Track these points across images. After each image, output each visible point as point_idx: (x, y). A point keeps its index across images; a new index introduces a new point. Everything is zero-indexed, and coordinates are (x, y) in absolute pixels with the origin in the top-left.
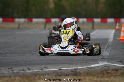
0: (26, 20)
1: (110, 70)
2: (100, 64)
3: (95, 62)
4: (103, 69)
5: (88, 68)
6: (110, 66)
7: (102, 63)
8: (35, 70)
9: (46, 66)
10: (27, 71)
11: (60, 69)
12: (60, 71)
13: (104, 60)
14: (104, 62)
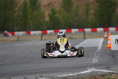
0: (25, 32)
2: (89, 71)
3: (85, 69)
4: (91, 75)
5: (78, 75)
6: (97, 72)
7: (91, 69)
13: (93, 66)
14: (93, 69)
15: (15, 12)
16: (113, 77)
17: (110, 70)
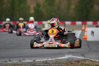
0: (12, 22)
1: (73, 61)
2: (66, 57)
3: (63, 55)
4: (68, 60)
5: (56, 60)
6: (73, 58)
8: (14, 62)
9: (24, 58)
10: (9, 62)
11: (34, 61)
12: (34, 62)
13: (70, 53)
14: (69, 55)
15: (4, 4)
16: (86, 63)
17: (85, 57)
